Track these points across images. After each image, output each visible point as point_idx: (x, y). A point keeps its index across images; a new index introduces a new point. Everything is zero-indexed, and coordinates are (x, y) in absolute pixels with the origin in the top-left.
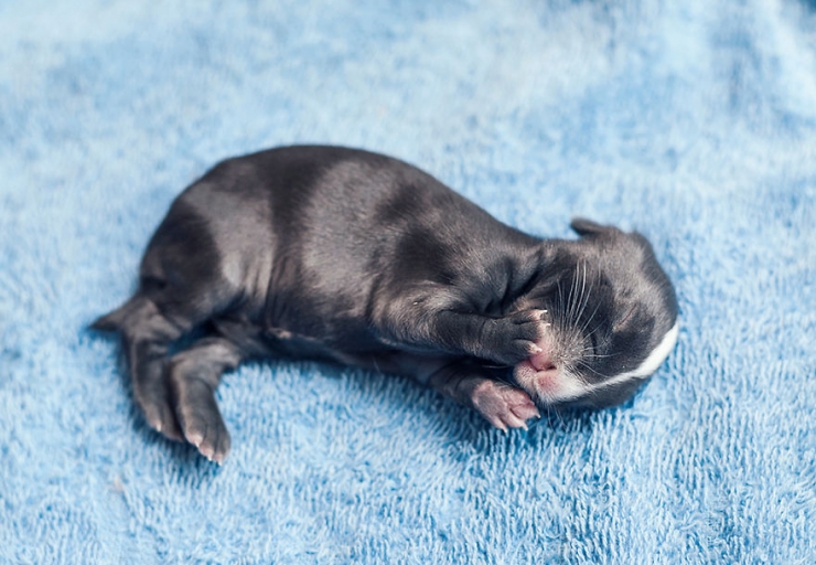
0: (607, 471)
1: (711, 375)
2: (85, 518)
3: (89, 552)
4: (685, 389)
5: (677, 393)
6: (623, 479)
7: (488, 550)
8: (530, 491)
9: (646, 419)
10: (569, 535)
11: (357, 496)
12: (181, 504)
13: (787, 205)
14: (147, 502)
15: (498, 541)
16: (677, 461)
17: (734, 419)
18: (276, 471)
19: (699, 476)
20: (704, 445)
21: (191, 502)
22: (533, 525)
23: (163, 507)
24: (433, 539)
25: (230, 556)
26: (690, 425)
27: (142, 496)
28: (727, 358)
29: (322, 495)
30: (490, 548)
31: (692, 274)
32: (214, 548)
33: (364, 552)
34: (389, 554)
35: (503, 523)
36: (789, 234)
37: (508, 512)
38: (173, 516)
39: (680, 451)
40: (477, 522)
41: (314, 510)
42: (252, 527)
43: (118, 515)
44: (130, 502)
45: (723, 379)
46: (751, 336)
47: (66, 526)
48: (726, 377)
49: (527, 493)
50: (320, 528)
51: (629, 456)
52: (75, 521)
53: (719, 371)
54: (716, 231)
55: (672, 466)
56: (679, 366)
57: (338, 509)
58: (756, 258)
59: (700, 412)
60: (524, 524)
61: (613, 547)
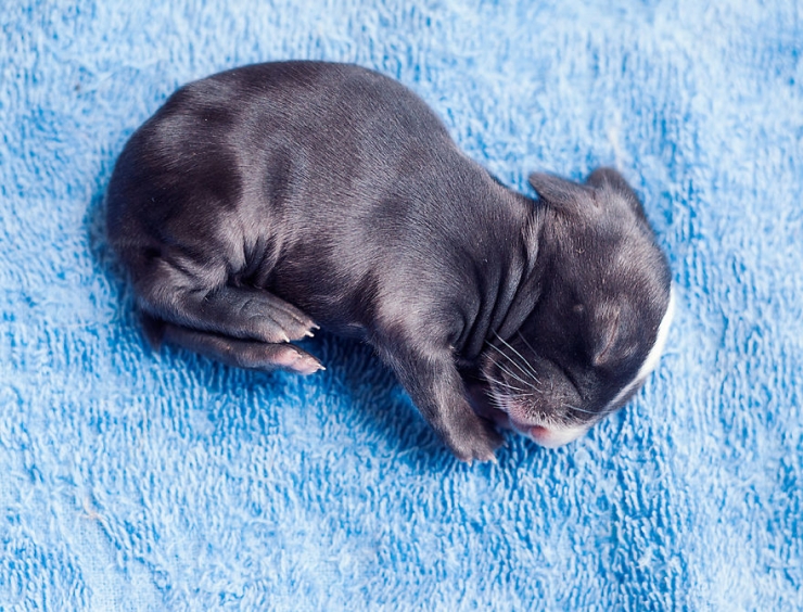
0: (650, 433)
1: (740, 293)
2: (65, 560)
3: (79, 601)
4: (712, 309)
5: (703, 315)
6: (669, 439)
7: (531, 537)
8: (565, 461)
9: (677, 356)
10: (620, 513)
11: (369, 488)
12: (170, 525)
13: (787, 60)
14: (130, 529)
15: (541, 526)
16: (721, 406)
17: (777, 350)
18: (269, 470)
19: (749, 420)
20: (749, 382)
21: (180, 520)
22: (577, 504)
23: (150, 533)
24: (467, 533)
25: (243, 581)
26: (726, 356)
27: (122, 522)
28: (755, 270)
29: (329, 491)
30: (532, 534)
31: (700, 165)
32: (221, 575)
33: (393, 558)
34: (421, 556)
35: (543, 504)
36: (792, 95)
37: (546, 490)
38: (164, 541)
39: (722, 392)
40: (511, 505)
41: (323, 510)
42: (258, 542)
43: (99, 547)
44: (110, 532)
45: (755, 297)
46: (777, 239)
47: (45, 573)
48: (758, 295)
49: (562, 464)
50: (334, 530)
51: (669, 408)
52: (54, 567)
53: (749, 288)
54: (717, 105)
55: (717, 411)
56: (700, 281)
57: (351, 507)
58: (763, 132)
59: (736, 340)
60: (567, 502)
61: (675, 527)
